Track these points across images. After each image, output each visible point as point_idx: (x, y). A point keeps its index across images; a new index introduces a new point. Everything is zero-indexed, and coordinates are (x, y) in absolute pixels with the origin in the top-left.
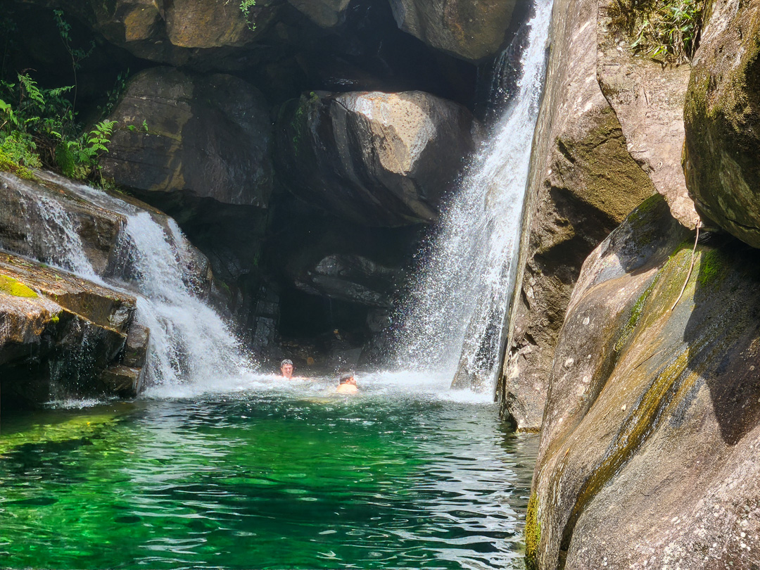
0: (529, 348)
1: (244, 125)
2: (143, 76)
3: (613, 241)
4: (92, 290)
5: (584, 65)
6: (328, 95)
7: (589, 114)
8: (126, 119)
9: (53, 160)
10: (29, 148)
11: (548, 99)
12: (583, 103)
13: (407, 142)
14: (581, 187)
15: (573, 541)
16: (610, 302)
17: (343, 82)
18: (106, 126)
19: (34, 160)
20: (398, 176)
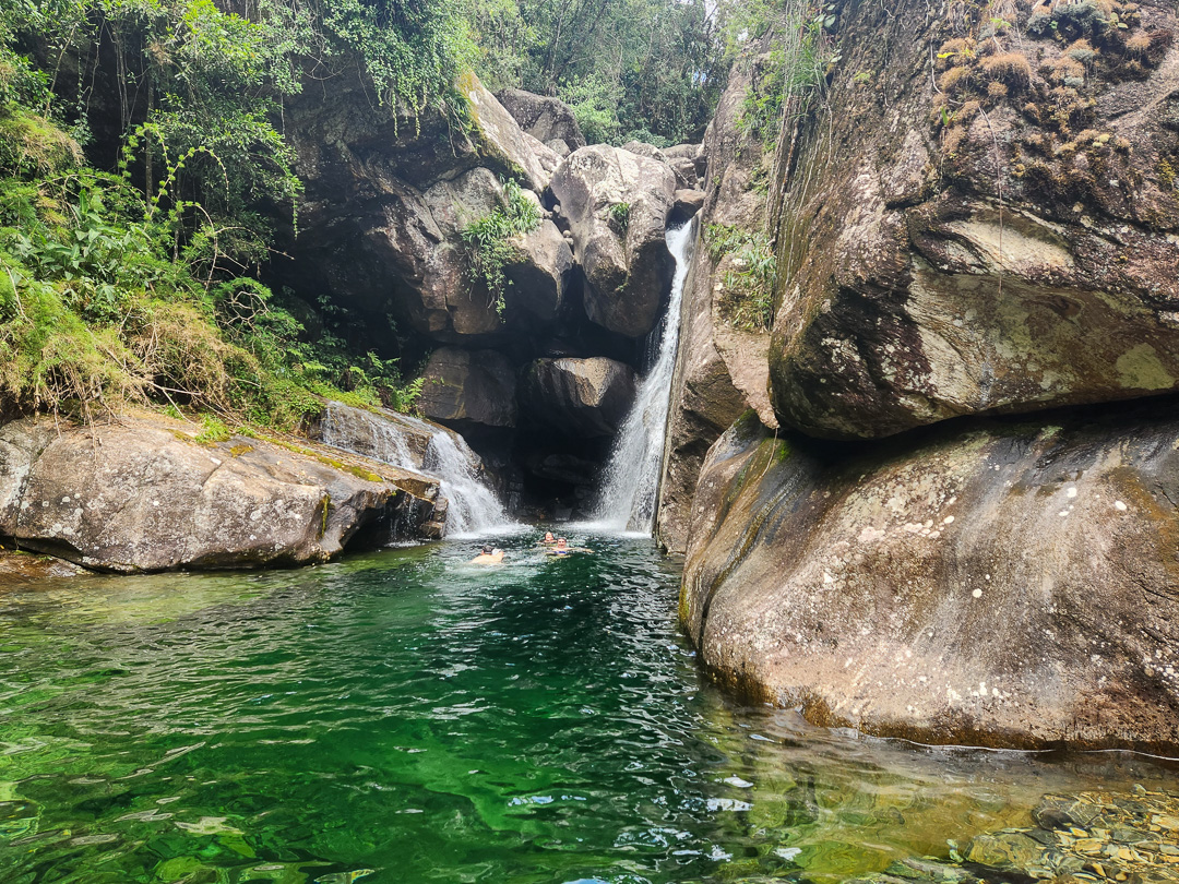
0: (672, 505)
1: (500, 380)
2: (440, 351)
3: (725, 438)
4: (414, 478)
5: (702, 337)
6: (550, 360)
7: (705, 366)
8: (431, 377)
9: (389, 402)
10: (375, 395)
11: (680, 359)
12: (702, 360)
13: (597, 387)
14: (702, 409)
15: (710, 612)
16: (725, 473)
17: (557, 352)
18: (419, 381)
19: (378, 402)
20: (591, 407)
